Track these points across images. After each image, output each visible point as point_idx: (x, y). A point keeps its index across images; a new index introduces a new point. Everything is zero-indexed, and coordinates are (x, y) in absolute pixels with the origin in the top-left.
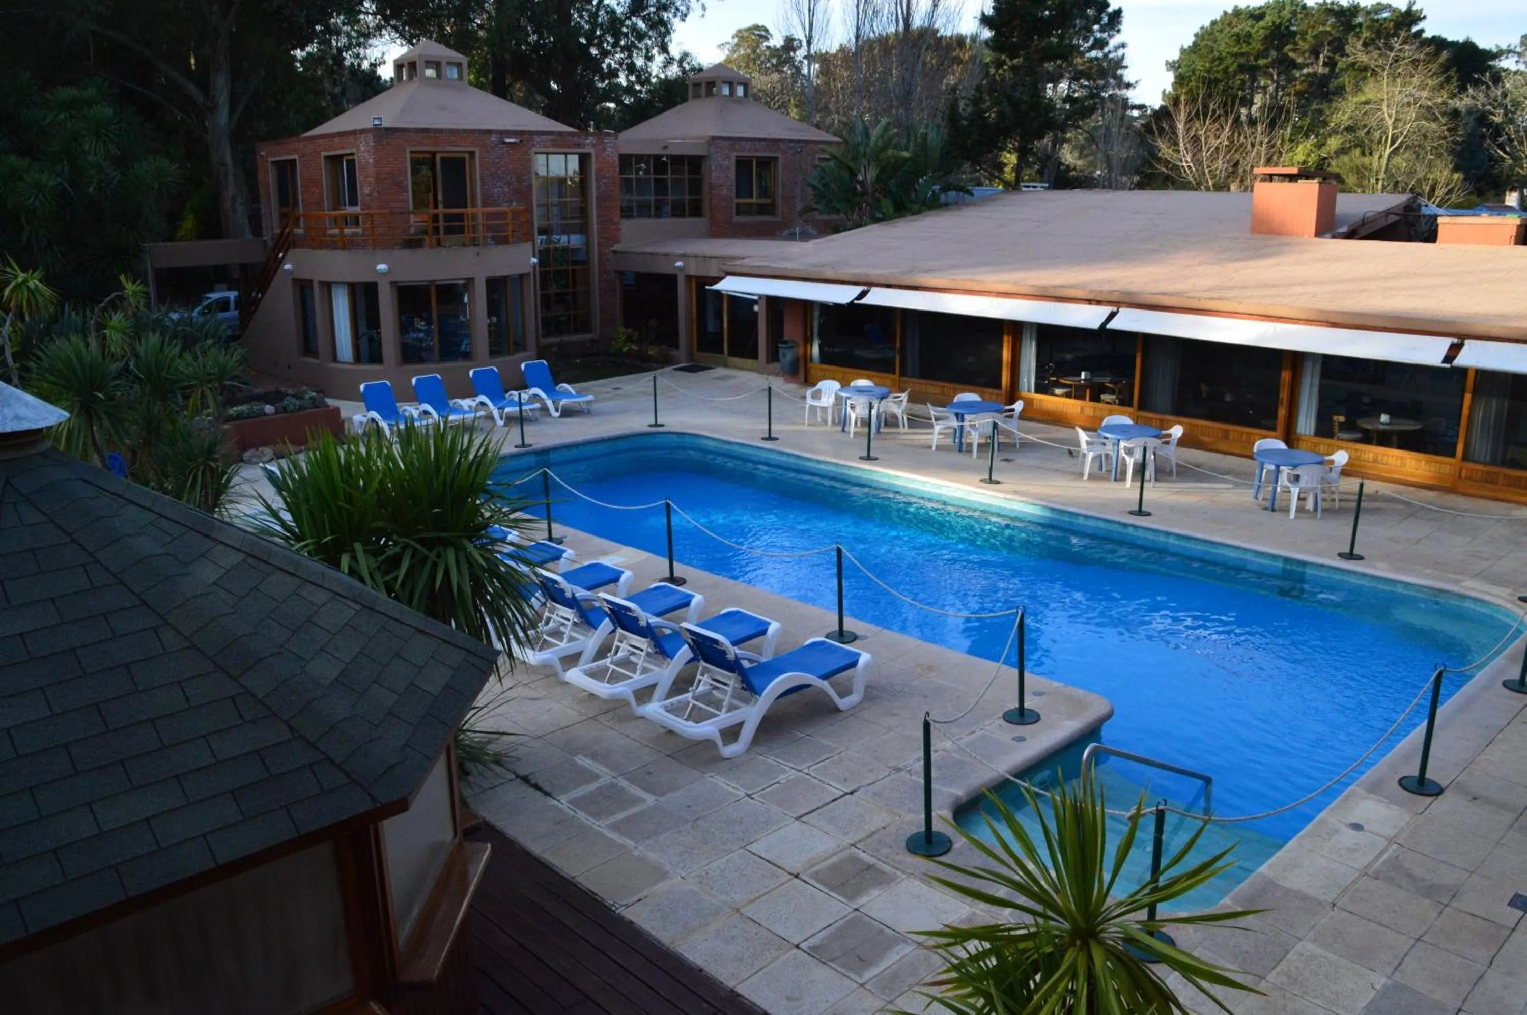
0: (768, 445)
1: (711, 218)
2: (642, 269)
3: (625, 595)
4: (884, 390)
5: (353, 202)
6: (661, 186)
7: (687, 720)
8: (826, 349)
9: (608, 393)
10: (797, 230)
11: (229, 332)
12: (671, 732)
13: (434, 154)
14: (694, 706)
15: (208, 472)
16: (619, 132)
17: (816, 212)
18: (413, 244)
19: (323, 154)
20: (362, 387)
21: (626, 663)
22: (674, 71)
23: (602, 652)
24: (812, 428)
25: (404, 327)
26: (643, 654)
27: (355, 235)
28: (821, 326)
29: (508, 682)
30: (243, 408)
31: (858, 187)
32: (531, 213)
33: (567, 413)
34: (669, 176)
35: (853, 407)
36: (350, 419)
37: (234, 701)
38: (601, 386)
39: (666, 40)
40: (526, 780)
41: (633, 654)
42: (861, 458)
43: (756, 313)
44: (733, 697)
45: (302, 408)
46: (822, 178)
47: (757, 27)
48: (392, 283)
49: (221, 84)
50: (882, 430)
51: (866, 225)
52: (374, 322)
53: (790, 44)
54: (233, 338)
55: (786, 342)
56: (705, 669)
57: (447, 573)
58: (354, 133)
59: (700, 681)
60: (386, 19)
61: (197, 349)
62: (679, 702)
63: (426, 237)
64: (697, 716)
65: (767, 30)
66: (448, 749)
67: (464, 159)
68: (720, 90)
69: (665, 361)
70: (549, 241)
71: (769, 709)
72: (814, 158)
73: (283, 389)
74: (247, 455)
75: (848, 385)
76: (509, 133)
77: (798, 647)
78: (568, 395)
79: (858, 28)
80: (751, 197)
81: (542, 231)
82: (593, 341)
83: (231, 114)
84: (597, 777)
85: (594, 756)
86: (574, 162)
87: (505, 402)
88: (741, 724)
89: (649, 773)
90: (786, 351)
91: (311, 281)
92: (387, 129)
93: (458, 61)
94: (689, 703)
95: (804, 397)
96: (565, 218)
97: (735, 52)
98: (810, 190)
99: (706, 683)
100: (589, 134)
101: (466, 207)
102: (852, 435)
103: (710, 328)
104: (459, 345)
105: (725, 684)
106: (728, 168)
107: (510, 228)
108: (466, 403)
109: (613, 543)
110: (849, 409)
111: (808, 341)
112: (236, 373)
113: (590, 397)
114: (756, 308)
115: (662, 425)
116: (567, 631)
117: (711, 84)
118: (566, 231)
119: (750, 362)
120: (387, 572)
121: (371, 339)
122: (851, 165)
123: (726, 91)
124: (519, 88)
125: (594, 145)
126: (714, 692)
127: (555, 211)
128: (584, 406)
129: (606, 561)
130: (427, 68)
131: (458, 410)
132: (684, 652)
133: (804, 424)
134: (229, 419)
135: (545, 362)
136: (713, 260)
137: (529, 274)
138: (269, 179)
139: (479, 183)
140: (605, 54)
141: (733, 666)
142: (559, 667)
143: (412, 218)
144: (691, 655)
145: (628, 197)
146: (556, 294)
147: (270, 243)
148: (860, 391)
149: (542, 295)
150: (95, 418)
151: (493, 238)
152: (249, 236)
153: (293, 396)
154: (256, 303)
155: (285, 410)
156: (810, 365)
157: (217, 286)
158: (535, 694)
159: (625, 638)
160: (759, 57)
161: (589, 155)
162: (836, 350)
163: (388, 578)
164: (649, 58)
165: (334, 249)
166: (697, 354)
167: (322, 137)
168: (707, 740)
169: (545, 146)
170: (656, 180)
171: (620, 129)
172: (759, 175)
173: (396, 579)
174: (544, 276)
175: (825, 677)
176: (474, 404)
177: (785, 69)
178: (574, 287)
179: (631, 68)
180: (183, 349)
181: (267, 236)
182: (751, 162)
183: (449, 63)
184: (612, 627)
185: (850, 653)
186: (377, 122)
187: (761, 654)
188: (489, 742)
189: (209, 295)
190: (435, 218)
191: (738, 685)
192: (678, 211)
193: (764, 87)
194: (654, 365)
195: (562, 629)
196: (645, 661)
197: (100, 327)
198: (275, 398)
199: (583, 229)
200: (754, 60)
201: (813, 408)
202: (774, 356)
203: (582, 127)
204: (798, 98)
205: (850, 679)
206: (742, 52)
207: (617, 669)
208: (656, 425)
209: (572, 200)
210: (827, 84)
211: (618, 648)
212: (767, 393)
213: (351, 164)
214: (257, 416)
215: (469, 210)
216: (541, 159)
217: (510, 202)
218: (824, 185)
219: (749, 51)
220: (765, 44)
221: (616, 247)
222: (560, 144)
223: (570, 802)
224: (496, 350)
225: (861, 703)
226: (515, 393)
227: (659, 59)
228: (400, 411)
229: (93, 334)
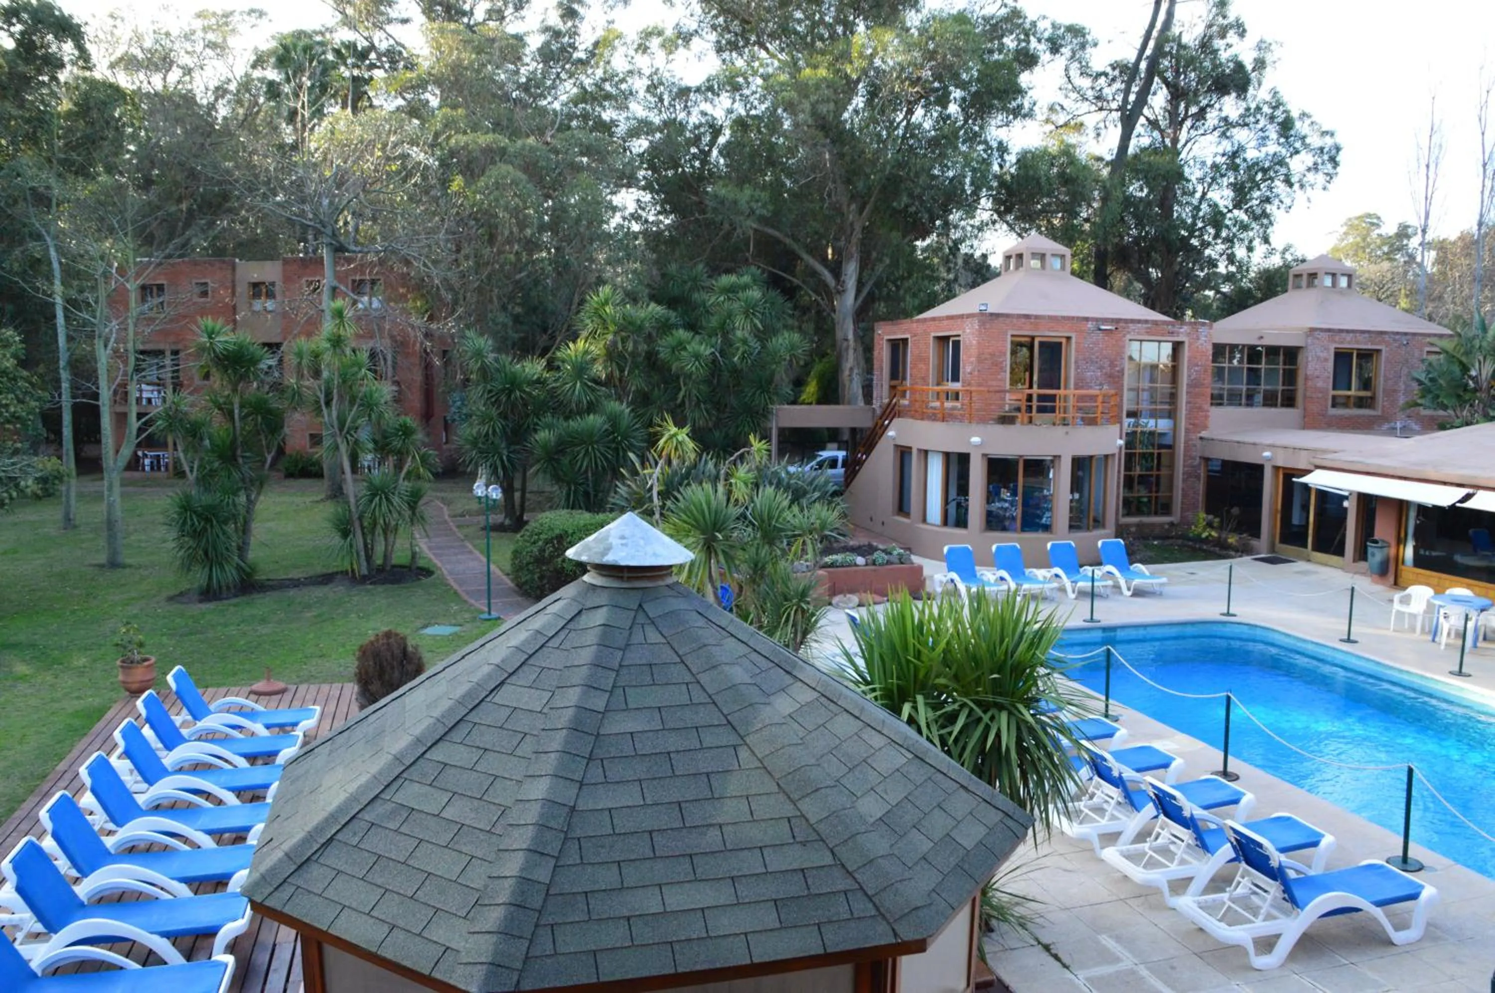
0: (1345, 647)
1: (1305, 409)
2: (1227, 458)
3: (1174, 783)
4: (1485, 602)
5: (955, 378)
6: (1254, 376)
7: (1220, 920)
8: (1422, 552)
9: (1182, 577)
10: (1399, 425)
11: (835, 488)
12: (1201, 929)
13: (1033, 338)
14: (1229, 907)
15: (800, 612)
16: (1215, 321)
17: (1421, 408)
18: (1006, 420)
19: (933, 334)
20: (946, 549)
21: (1165, 851)
22: (1276, 261)
23: (1142, 836)
24: (1397, 634)
25: (991, 496)
26: (1183, 844)
27: (954, 408)
28: (1417, 528)
29: (1044, 849)
30: (838, 557)
31: (1471, 382)
32: (1122, 396)
33: (1138, 593)
34: (1263, 366)
35: (1446, 617)
36: (932, 577)
37: (789, 822)
38: (1177, 569)
39: (1268, 231)
40: (1047, 948)
41: (1174, 843)
42: (1451, 673)
43: (1346, 509)
44: (1272, 906)
45: (889, 563)
46: (1429, 372)
47: (1369, 216)
48: (984, 455)
49: (851, 271)
50: (1479, 645)
51: (1477, 422)
52: (963, 489)
53: (1404, 233)
54: (835, 494)
55: (1376, 542)
56: (1245, 870)
57: (998, 736)
58: (962, 317)
59: (1239, 883)
60: (1000, 214)
61: (804, 502)
62: (1214, 900)
63: (1019, 414)
64: (1231, 919)
65: (1378, 218)
66: (974, 900)
67: (1061, 344)
68: (1323, 280)
69: (1244, 550)
70: (1136, 425)
71: (1311, 926)
72: (1421, 351)
73: (875, 544)
74: (835, 600)
75: (1443, 592)
76: (1105, 321)
77: (1353, 866)
78: (1141, 575)
79: (1481, 216)
80: (1349, 389)
81: (1131, 414)
82: (1172, 524)
83: (856, 298)
84: (1118, 960)
85: (1118, 939)
86: (1167, 349)
87: (1078, 577)
88: (1278, 936)
89: (1173, 968)
90: (1376, 551)
91: (910, 448)
92: (991, 314)
93: (1062, 253)
94: (1224, 903)
95: (1391, 601)
96: (1154, 403)
97: (1343, 240)
98: (1415, 385)
99: (1245, 886)
100: (1183, 323)
101: (1059, 388)
102: (1443, 647)
103: (1296, 520)
104: (1041, 518)
105: (1266, 891)
106: (1326, 360)
107: (1100, 409)
108: (1041, 573)
109: (1168, 728)
110: (1442, 619)
111: (1401, 541)
112: (837, 526)
113: (1164, 580)
114: (1346, 504)
115: (1234, 615)
116: (1110, 808)
117: (1313, 276)
118: (1154, 414)
119: (1335, 559)
120: (943, 727)
121: (959, 505)
122: (1464, 359)
123: (1328, 281)
124: (1119, 279)
125: (1188, 334)
126: (1253, 897)
127: (1145, 396)
128: (1157, 588)
129: (1158, 745)
130: (1033, 258)
131: (1030, 580)
132: (1226, 851)
133: (1388, 629)
134: (825, 566)
135: (1122, 541)
136: (1304, 453)
137: (1113, 455)
138: (882, 354)
139: (1073, 366)
140: (1205, 245)
141: (1277, 874)
142: (1096, 844)
143: (1008, 396)
144: (1233, 855)
145: (1219, 385)
146: (1140, 476)
147: (879, 412)
148: (1457, 600)
149: (1125, 476)
150: (713, 555)
151: (1083, 419)
152: (861, 403)
153: (883, 551)
154: (861, 463)
155: (874, 563)
156: (1401, 567)
157: (829, 445)
158: (1069, 867)
159: (1167, 825)
160: (1369, 245)
161: (1182, 343)
162: (1434, 554)
163: (943, 732)
164: (1250, 249)
165: (934, 420)
166: (1279, 546)
167: (934, 319)
168: (1238, 946)
169: (1139, 333)
170: (1249, 369)
171: (1215, 319)
172: (1360, 367)
173: (950, 734)
174: (1129, 458)
175: (1380, 904)
176: (1048, 575)
177: (1397, 257)
178: (1158, 469)
179: (1231, 259)
180: (792, 502)
181: (876, 404)
182: (1352, 354)
183: (1053, 255)
184: (1155, 813)
185: (1411, 883)
186: (983, 308)
187: (1310, 867)
188: (1017, 904)
189: (820, 453)
190: (1030, 398)
191: (1280, 895)
192: (1270, 401)
193: (1373, 277)
194: (1233, 553)
195: (1105, 806)
196: (1185, 852)
197: (728, 476)
198: (866, 550)
199: (1172, 414)
200: (1364, 248)
201: (1400, 614)
202: (1362, 555)
203: (1178, 316)
204: (1408, 287)
205: (1410, 912)
206: (1351, 240)
207: (1154, 855)
208: (1228, 614)
209: (1163, 386)
210: (1443, 273)
211: (1158, 835)
212: (1349, 593)
213: (957, 344)
214: (849, 566)
215: (1062, 392)
216: (1135, 345)
217: (1101, 384)
218: (1432, 380)
219: (1359, 239)
220: (1377, 231)
221: (1204, 434)
222: (1153, 331)
223: (1087, 979)
224: (1075, 525)
225: (1419, 941)
226: (1089, 569)
227: (1260, 249)
228: (978, 574)
229: (722, 482)
